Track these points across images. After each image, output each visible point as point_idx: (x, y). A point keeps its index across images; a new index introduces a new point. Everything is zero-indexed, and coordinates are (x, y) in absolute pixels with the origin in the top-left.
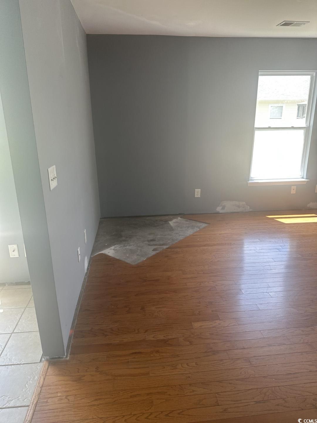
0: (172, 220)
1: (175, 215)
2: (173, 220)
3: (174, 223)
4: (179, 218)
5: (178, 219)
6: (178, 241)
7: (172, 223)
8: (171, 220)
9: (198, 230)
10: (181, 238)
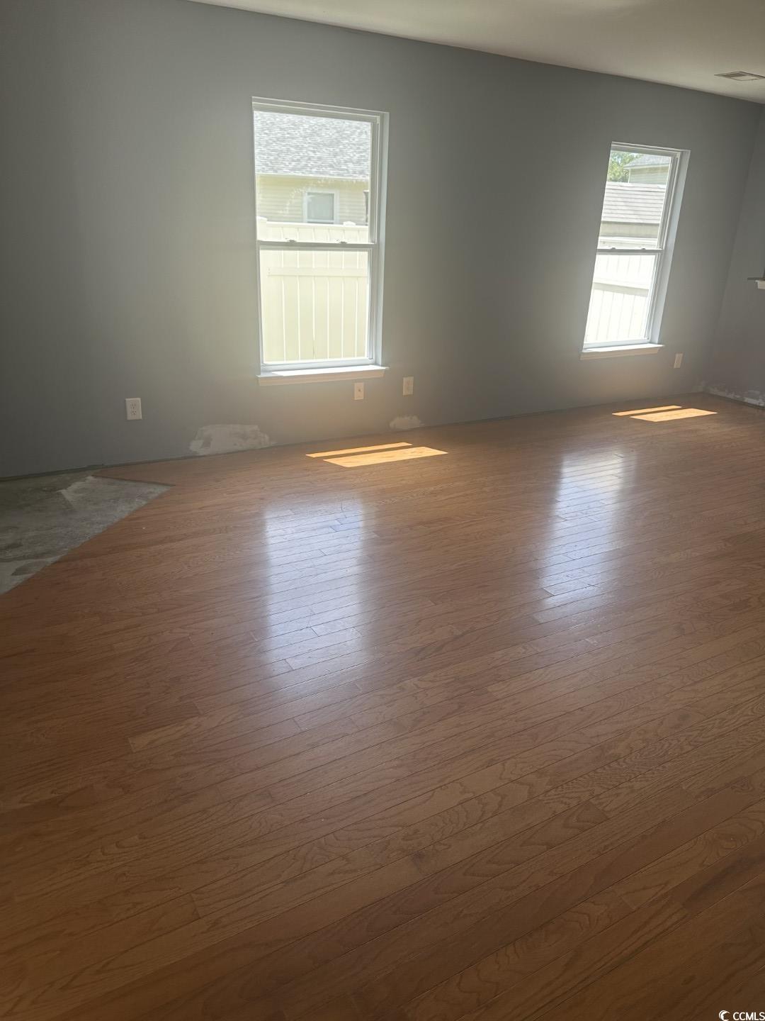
0: (70, 486)
1: (79, 472)
2: (72, 486)
3: (75, 492)
4: (90, 478)
5: (87, 481)
6: (88, 539)
7: (69, 494)
8: (66, 485)
9: (144, 503)
10: (97, 530)
